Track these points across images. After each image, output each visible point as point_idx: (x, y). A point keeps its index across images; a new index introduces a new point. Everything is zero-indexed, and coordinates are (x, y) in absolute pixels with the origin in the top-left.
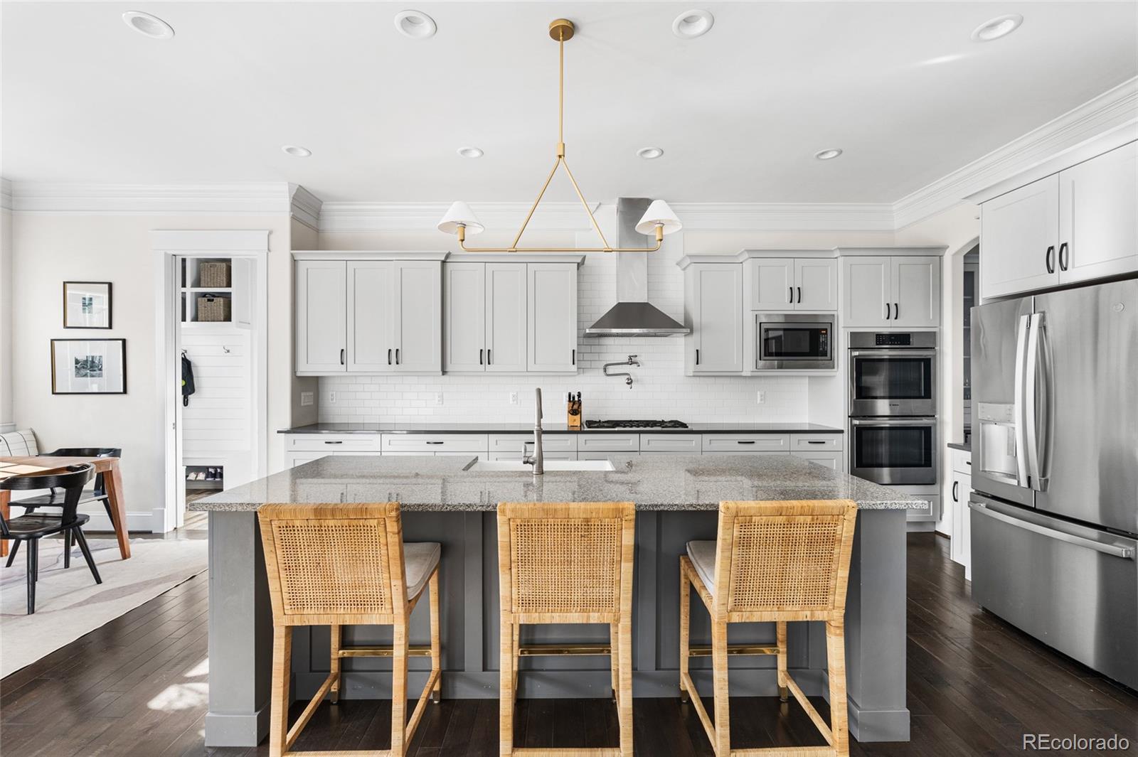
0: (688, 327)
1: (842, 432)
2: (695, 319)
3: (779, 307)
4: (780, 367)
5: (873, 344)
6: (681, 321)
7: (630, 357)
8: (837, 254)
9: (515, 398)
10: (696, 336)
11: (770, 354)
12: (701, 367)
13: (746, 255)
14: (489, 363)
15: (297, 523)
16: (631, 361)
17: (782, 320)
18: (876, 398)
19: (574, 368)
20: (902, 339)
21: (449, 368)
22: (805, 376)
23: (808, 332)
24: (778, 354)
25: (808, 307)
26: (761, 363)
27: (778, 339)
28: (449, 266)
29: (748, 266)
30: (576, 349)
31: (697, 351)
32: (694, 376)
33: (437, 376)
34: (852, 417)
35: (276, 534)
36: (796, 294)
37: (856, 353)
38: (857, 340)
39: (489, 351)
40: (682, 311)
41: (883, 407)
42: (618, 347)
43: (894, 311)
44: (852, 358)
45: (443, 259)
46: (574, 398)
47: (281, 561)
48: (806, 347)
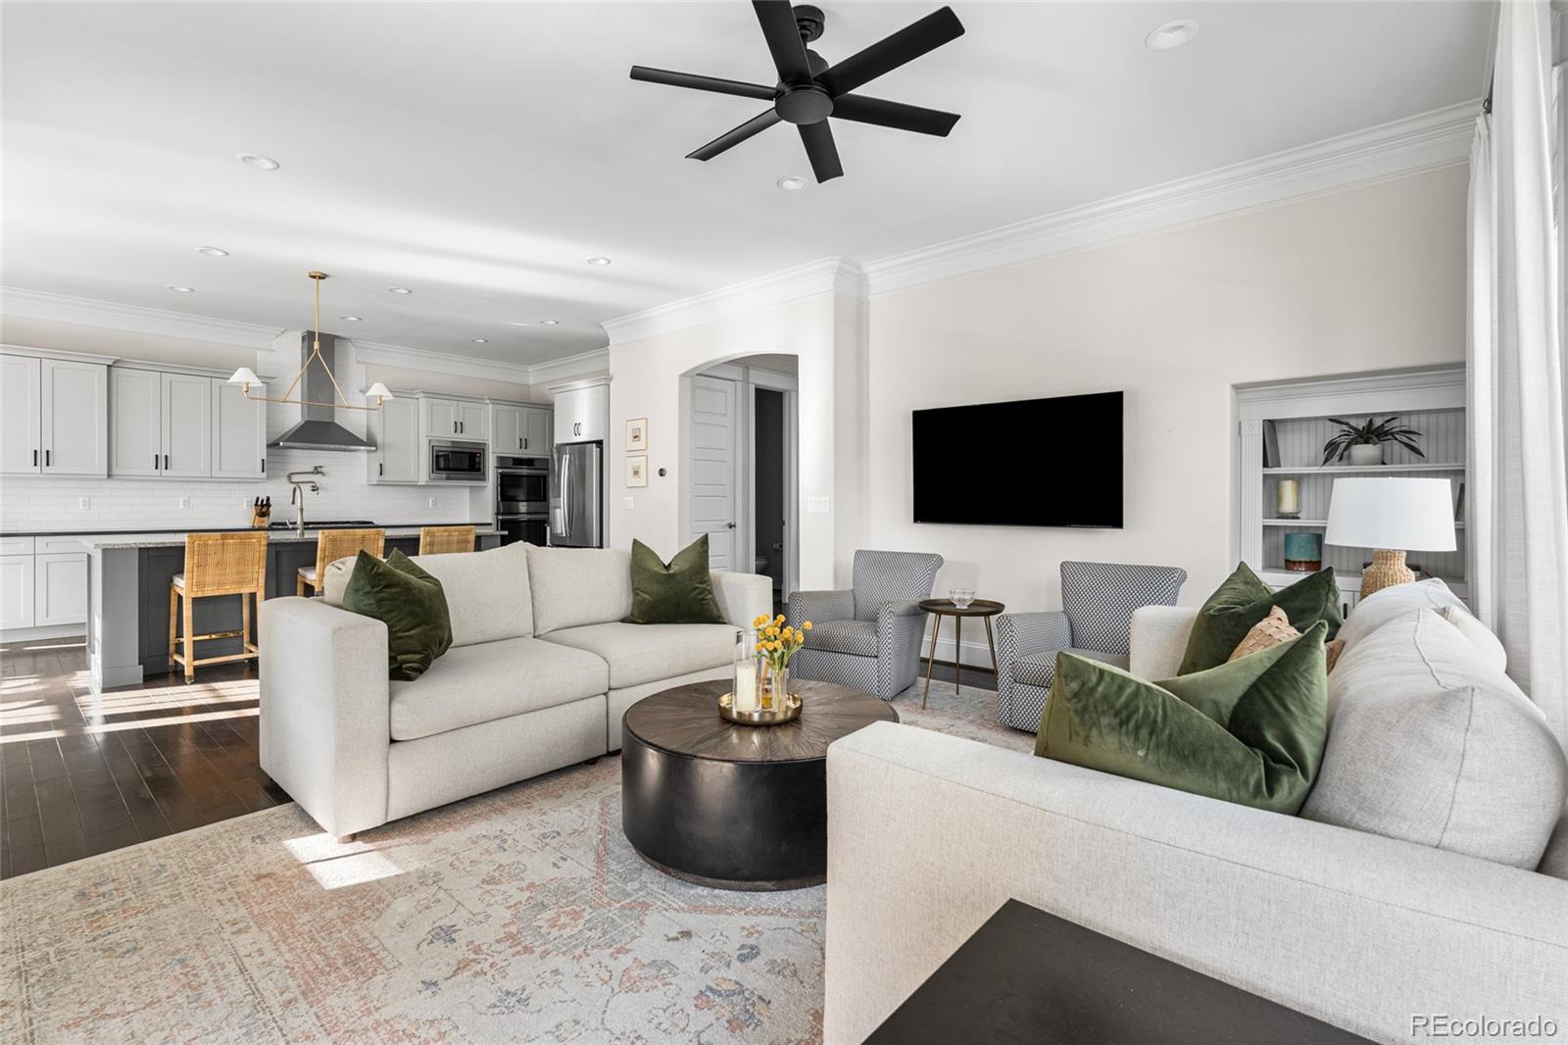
0: (371, 442)
1: (490, 524)
2: (379, 439)
3: (447, 435)
4: (448, 479)
5: (511, 464)
6: (364, 438)
7: (316, 468)
8: (488, 401)
9: (187, 503)
10: (379, 454)
11: (441, 469)
12: (383, 477)
13: (422, 395)
14: (166, 468)
15: (210, 542)
16: (317, 471)
17: (449, 444)
18: (519, 501)
19: (264, 475)
20: (529, 462)
21: (115, 472)
22: (466, 487)
23: (467, 455)
24: (445, 469)
25: (468, 437)
26: (432, 476)
27: (446, 457)
28: (115, 370)
29: (423, 402)
30: (265, 459)
31: (381, 465)
32: (378, 485)
33: (103, 480)
34: (498, 514)
35: (196, 548)
36: (459, 427)
37: (500, 471)
38: (502, 461)
39: (166, 457)
40: (365, 430)
41: (523, 507)
42: (303, 459)
43: (524, 443)
44: (498, 473)
45: (110, 363)
46: (262, 501)
47: (196, 561)
48: (466, 465)
